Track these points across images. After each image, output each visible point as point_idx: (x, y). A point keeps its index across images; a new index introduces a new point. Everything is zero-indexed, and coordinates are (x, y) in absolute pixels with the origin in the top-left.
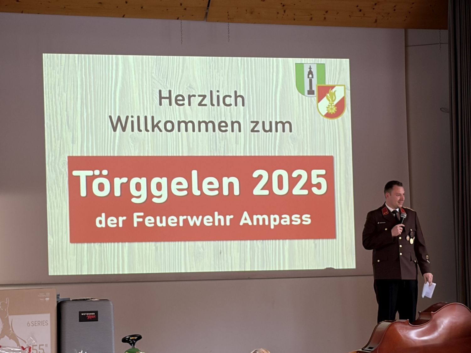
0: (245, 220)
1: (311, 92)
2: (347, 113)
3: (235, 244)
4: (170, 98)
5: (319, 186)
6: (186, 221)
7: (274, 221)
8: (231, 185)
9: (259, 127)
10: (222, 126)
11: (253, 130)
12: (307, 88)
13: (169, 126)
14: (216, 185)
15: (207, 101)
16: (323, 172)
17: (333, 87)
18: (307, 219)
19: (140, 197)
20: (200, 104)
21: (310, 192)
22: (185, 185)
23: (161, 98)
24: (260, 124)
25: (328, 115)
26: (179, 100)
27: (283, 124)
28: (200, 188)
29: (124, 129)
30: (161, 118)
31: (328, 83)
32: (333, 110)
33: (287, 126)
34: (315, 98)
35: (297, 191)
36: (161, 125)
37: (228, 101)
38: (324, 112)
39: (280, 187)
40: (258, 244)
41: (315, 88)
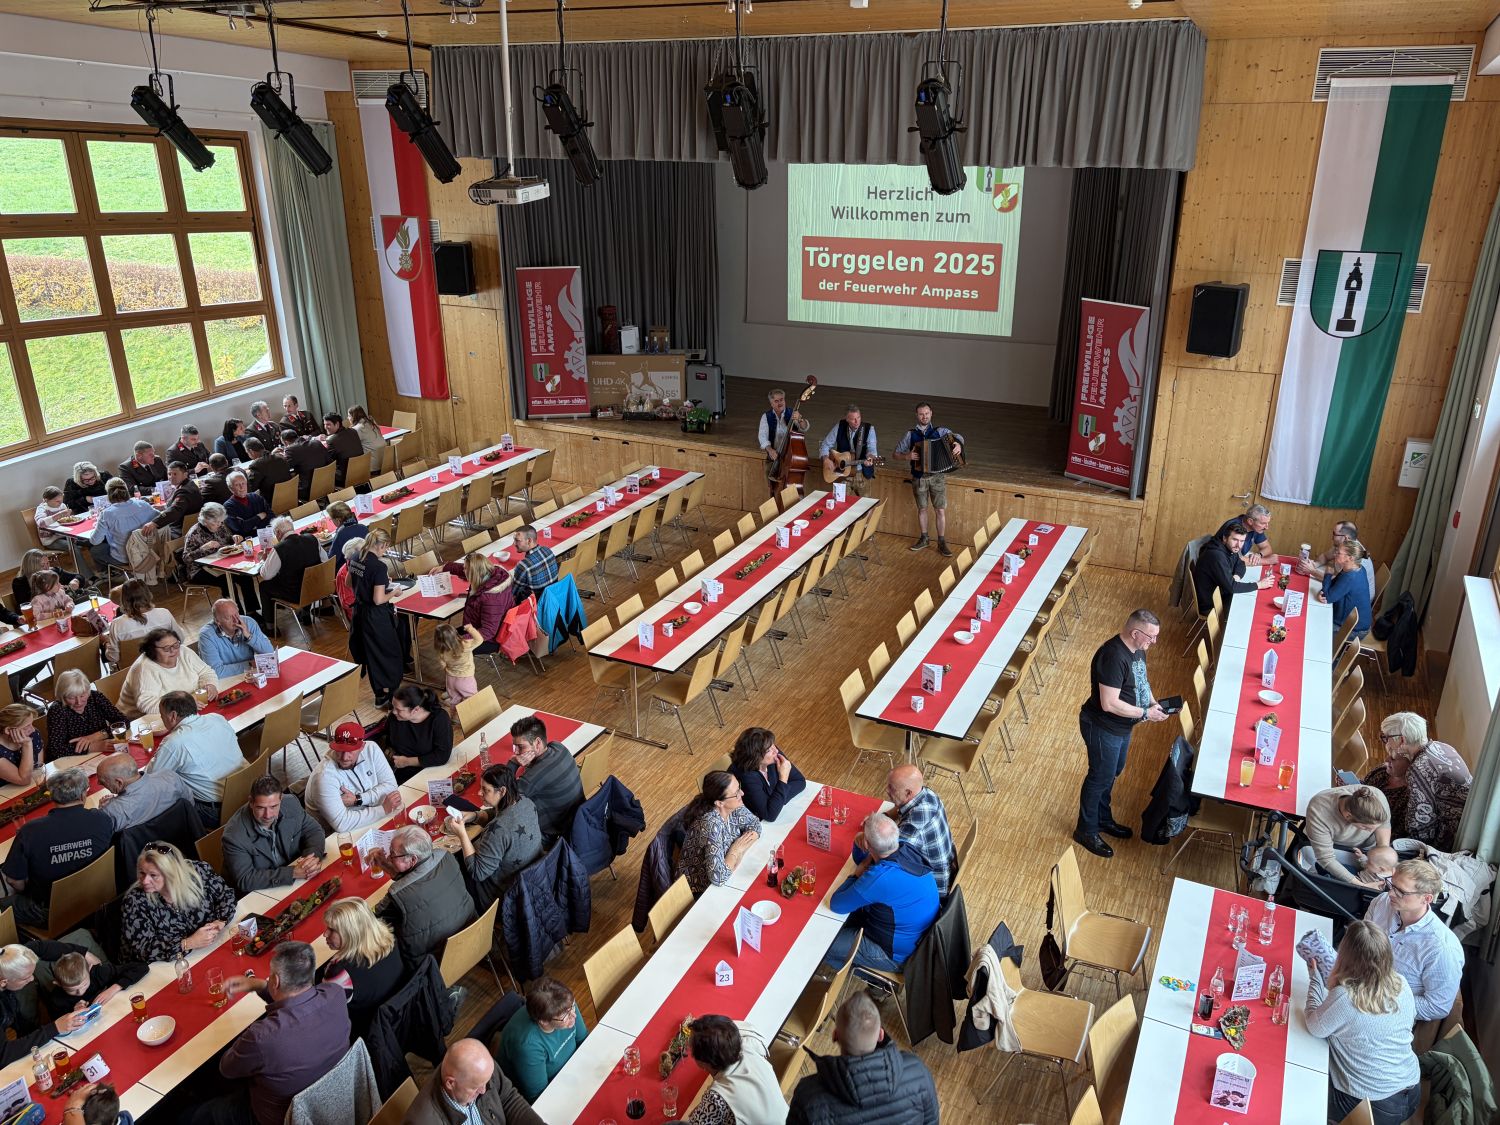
0: (926, 291)
1: (989, 189)
2: (1018, 208)
3: (916, 310)
4: (876, 193)
5: (987, 268)
6: (881, 289)
7: (948, 294)
8: (917, 263)
9: (943, 218)
10: (914, 216)
11: (938, 220)
12: (986, 185)
13: (874, 215)
14: (906, 263)
15: (903, 196)
16: (992, 257)
17: (1008, 185)
18: (975, 294)
19: (850, 269)
20: (898, 198)
21: (980, 272)
22: (883, 262)
23: (869, 193)
24: (944, 216)
25: (1002, 210)
26: (882, 195)
27: (963, 216)
28: (894, 264)
29: (841, 217)
30: (868, 209)
31: (1004, 181)
32: (1007, 205)
33: (966, 218)
34: (991, 194)
35: (969, 271)
36: (868, 215)
37: (920, 196)
38: (998, 206)
39: (956, 267)
40: (934, 311)
41: (992, 186)
